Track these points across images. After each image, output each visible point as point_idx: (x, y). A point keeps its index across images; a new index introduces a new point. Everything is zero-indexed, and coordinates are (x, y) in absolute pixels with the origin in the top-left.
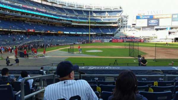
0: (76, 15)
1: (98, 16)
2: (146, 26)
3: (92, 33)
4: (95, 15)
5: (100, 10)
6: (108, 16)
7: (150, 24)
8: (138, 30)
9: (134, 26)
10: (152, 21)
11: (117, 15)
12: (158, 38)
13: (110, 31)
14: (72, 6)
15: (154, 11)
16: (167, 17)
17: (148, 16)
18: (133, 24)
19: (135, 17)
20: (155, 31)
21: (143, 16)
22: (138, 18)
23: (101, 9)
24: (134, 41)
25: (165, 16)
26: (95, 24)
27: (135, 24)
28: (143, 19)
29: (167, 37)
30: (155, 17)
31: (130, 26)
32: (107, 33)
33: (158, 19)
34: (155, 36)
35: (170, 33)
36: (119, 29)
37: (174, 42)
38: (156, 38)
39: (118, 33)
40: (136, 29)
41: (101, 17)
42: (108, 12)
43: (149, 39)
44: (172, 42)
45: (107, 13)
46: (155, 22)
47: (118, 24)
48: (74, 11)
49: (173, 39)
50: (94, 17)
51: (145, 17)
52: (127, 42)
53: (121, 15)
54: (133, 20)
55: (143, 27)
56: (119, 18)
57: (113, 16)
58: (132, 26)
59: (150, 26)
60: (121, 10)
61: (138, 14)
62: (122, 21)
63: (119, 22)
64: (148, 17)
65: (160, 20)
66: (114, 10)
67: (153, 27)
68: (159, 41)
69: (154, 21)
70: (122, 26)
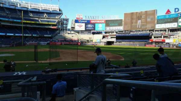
0: (8, 14)
1: (35, 16)
2: (84, 30)
3: (27, 35)
4: (31, 15)
5: (37, 11)
6: (46, 17)
7: (88, 28)
8: (77, 34)
9: (73, 30)
10: (89, 26)
11: (57, 17)
12: (93, 41)
13: (48, 33)
14: (3, 4)
15: (91, 16)
16: (102, 22)
17: (85, 20)
18: (72, 28)
19: (74, 21)
20: (92, 35)
21: (81, 20)
22: (76, 21)
23: (39, 10)
24: (72, 44)
25: (100, 22)
26: (32, 25)
27: (74, 28)
28: (81, 23)
29: (101, 41)
30: (92, 22)
31: (70, 29)
32: (45, 36)
33: (94, 24)
34: (91, 39)
35: (104, 37)
36: (58, 31)
37: (107, 45)
38: (92, 41)
39: (57, 36)
40: (75, 32)
41: (39, 18)
42: (47, 13)
43: (86, 42)
44: (105, 45)
45: (45, 15)
46: (92, 27)
47: (57, 27)
48: (5, 9)
49: (105, 42)
50: (31, 17)
51: (83, 21)
52: (65, 44)
53: (61, 17)
54: (72, 23)
55: (81, 31)
56: (59, 21)
57: (52, 18)
58: (71, 29)
59: (87, 31)
60: (60, 12)
61: (77, 18)
62: (62, 24)
63: (59, 24)
64: (86, 22)
65: (96, 25)
66: (53, 12)
67: (90, 30)
68: (94, 44)
69: (91, 25)
70: (62, 29)
